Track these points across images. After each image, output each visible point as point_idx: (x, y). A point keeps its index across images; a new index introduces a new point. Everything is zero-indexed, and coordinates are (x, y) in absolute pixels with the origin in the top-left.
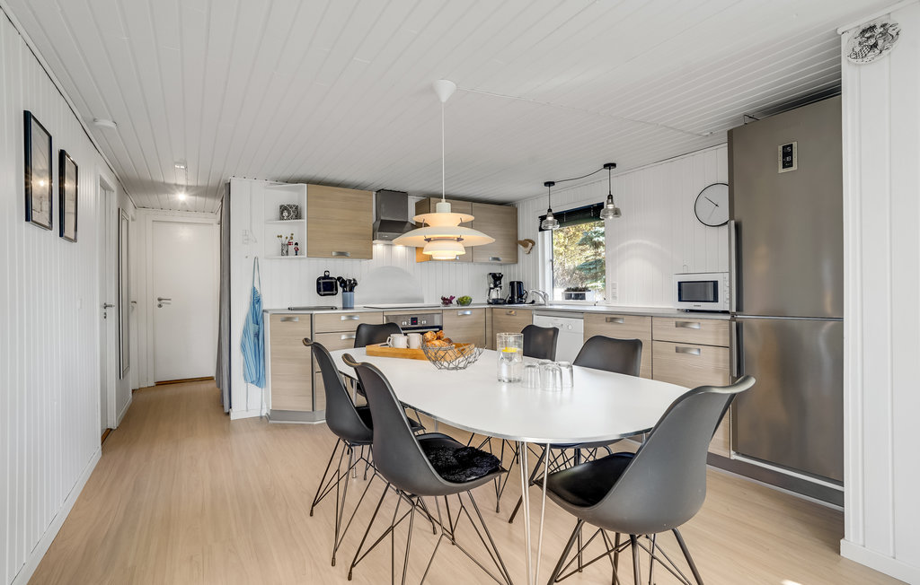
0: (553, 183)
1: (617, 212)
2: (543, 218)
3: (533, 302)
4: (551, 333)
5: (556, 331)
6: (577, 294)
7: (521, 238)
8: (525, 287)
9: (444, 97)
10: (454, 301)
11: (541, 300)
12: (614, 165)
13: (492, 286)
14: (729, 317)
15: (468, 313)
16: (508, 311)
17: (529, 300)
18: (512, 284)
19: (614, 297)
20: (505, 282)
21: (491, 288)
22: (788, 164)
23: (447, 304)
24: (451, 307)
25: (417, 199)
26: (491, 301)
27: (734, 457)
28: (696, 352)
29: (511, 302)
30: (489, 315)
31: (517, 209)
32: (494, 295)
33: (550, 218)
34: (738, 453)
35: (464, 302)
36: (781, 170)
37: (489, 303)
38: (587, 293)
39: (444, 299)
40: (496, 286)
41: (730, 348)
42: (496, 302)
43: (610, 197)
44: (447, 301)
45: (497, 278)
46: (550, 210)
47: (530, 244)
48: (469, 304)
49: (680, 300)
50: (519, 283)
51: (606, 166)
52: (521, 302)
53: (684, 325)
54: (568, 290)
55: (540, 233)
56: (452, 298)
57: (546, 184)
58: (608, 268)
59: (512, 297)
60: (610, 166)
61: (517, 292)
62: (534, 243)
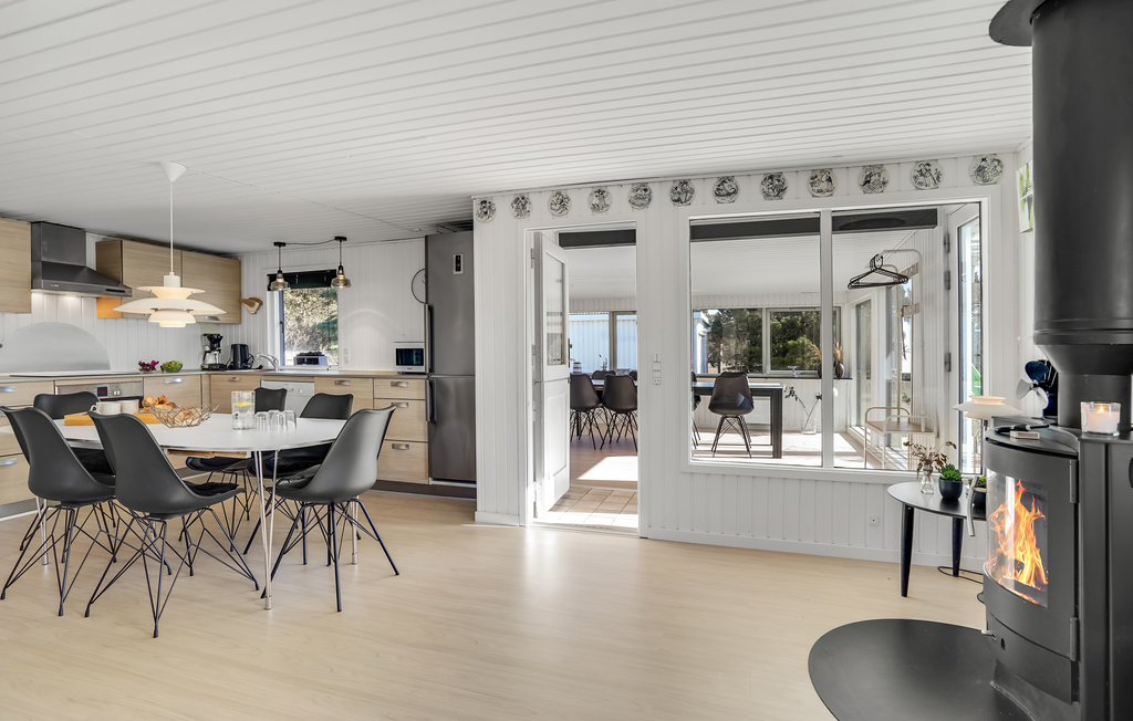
0: (284, 244)
1: (346, 283)
2: (272, 278)
3: (261, 367)
4: (280, 394)
5: (284, 391)
6: (312, 359)
7: (245, 296)
8: (251, 352)
9: (173, 178)
10: (158, 367)
11: (270, 366)
12: (345, 239)
13: (208, 349)
14: (425, 377)
15: (179, 380)
16: (231, 376)
17: (256, 365)
18: (234, 347)
19: (346, 362)
20: (225, 344)
21: (206, 352)
22: (458, 269)
23: (148, 370)
24: (153, 373)
25: (99, 238)
26: (206, 367)
27: (432, 482)
28: (405, 406)
29: (231, 368)
30: (205, 382)
31: (240, 262)
32: (211, 359)
33: (280, 281)
34: (435, 479)
35: (171, 368)
36: (455, 273)
37: (204, 369)
38: (320, 358)
39: (142, 364)
40: (213, 349)
41: (426, 400)
42: (212, 368)
43: (341, 268)
44: (147, 367)
45: (214, 341)
46: (280, 272)
47: (257, 304)
48: (178, 370)
49: (398, 364)
50: (244, 347)
51: (337, 238)
52: (246, 368)
53: (395, 385)
54: (301, 355)
55: (268, 293)
56: (154, 363)
57: (276, 244)
58: (341, 333)
59: (235, 362)
60: (341, 239)
61: (242, 357)
62: (261, 303)
